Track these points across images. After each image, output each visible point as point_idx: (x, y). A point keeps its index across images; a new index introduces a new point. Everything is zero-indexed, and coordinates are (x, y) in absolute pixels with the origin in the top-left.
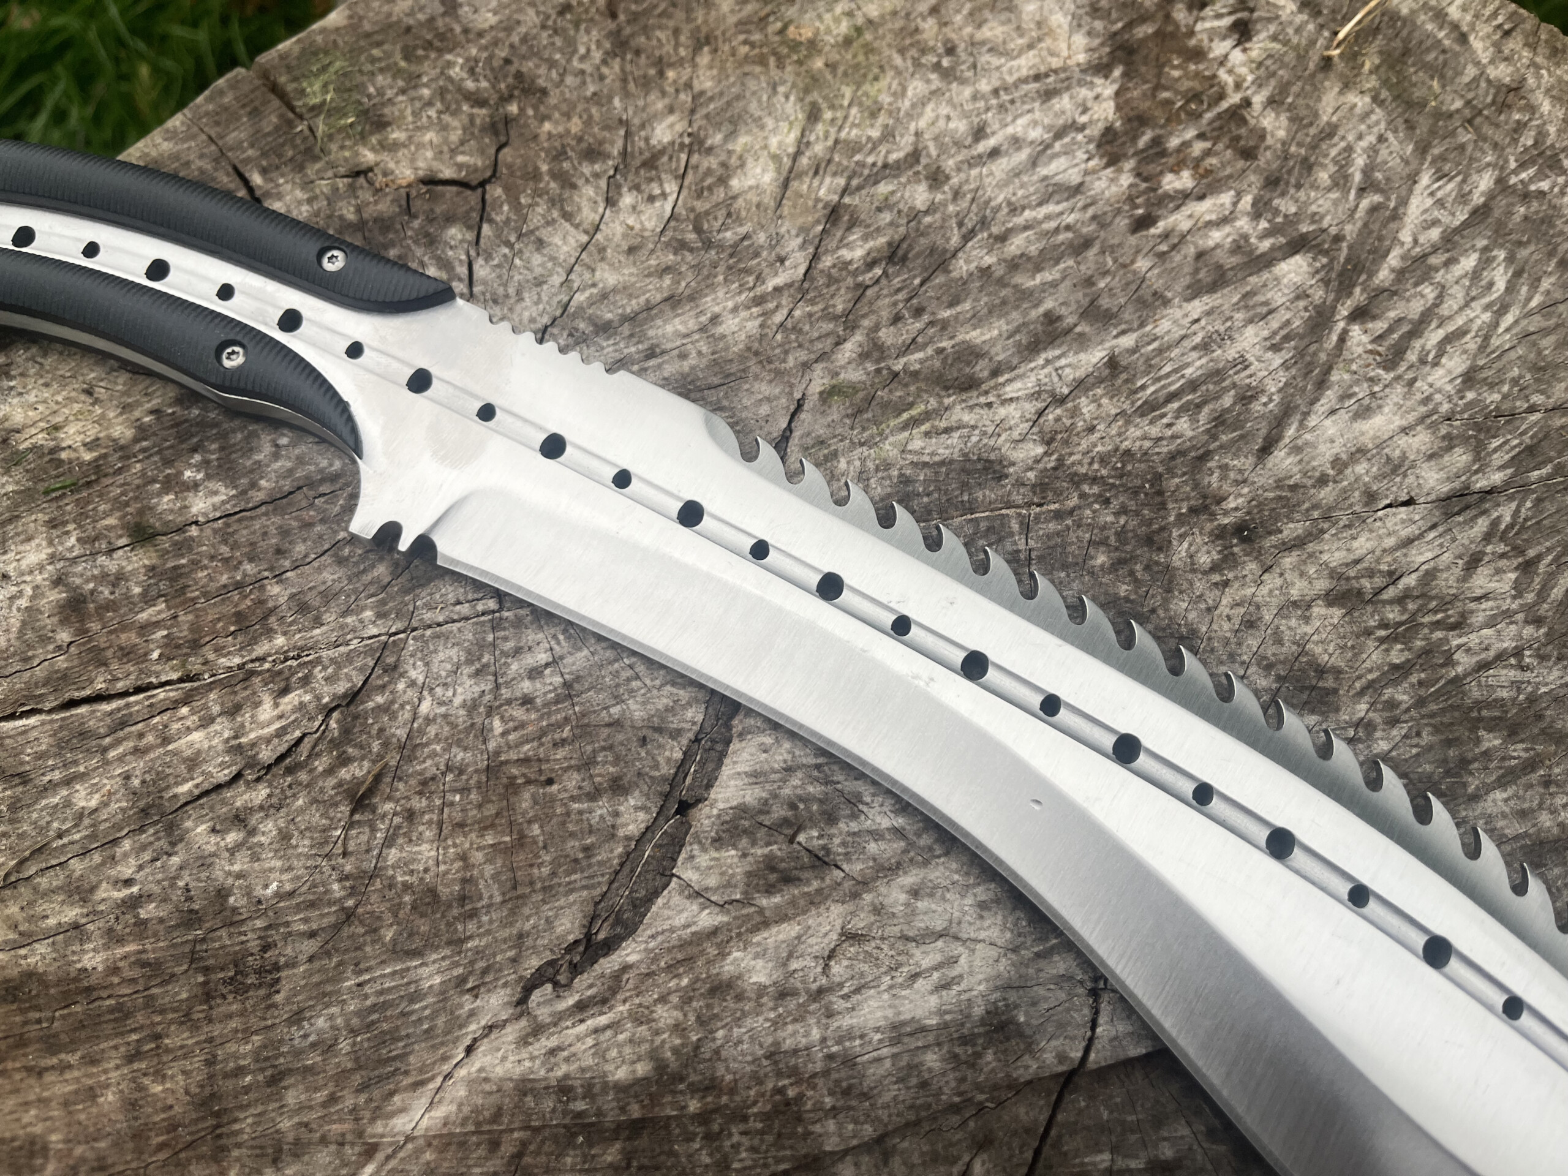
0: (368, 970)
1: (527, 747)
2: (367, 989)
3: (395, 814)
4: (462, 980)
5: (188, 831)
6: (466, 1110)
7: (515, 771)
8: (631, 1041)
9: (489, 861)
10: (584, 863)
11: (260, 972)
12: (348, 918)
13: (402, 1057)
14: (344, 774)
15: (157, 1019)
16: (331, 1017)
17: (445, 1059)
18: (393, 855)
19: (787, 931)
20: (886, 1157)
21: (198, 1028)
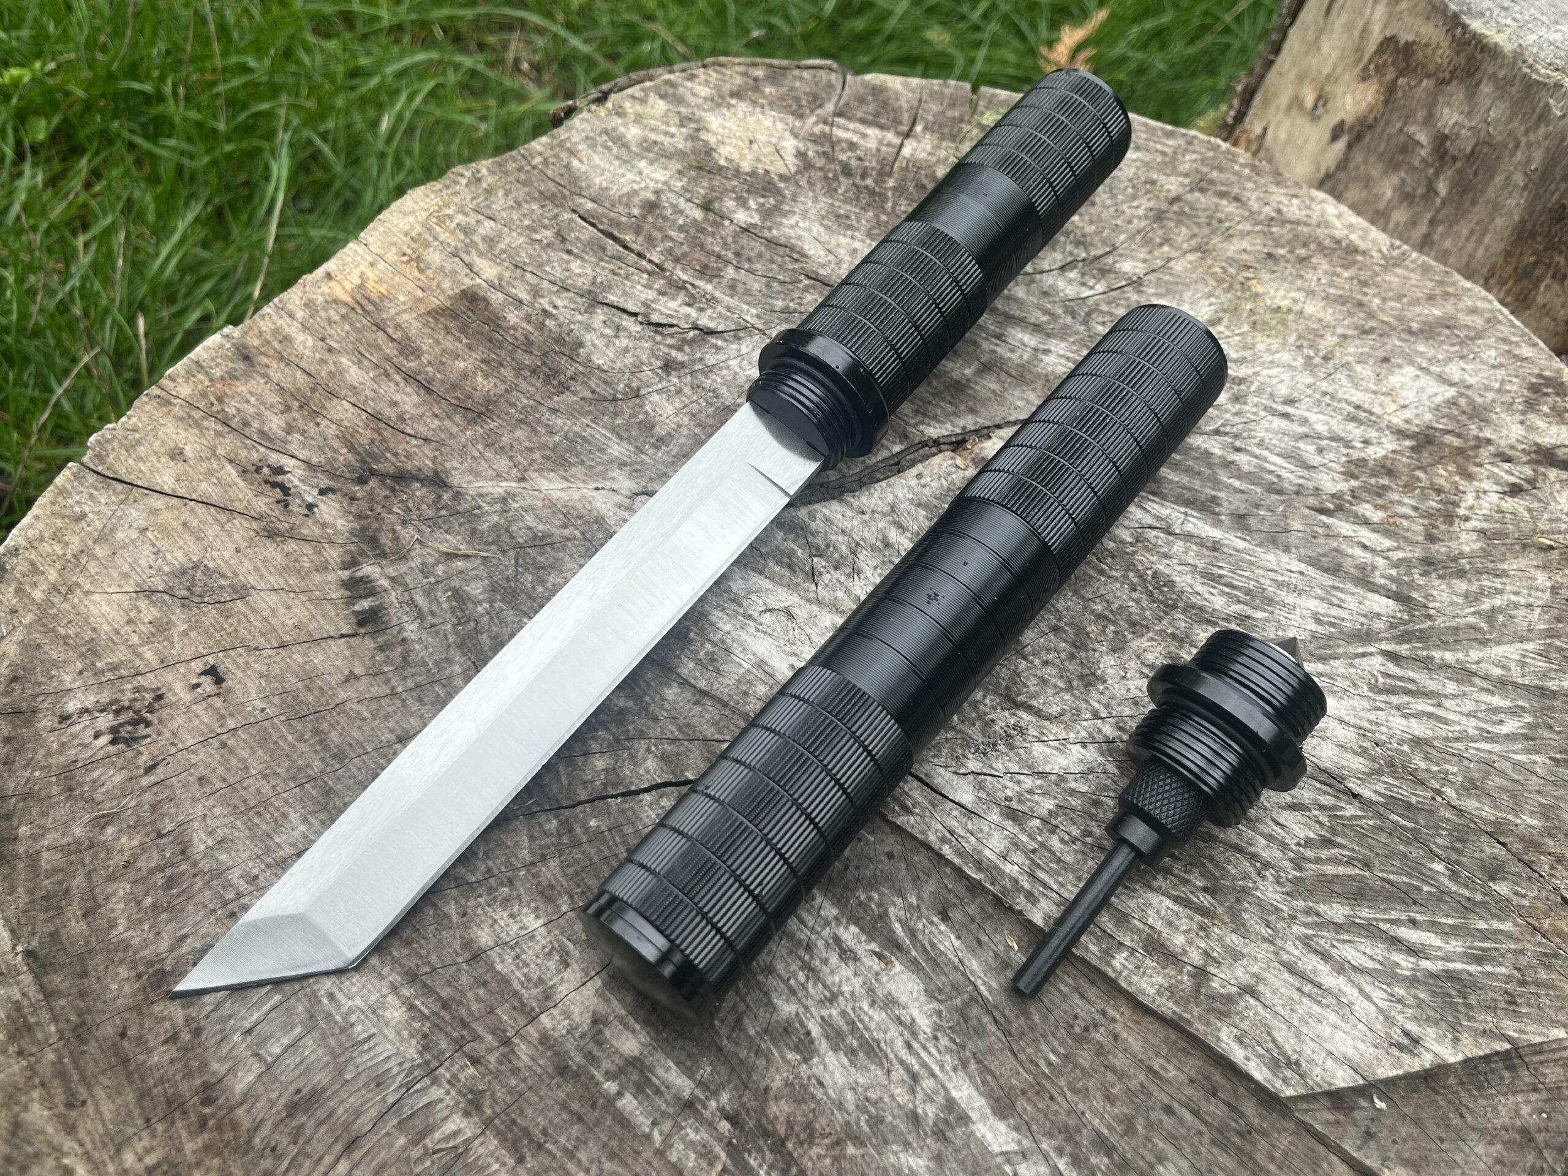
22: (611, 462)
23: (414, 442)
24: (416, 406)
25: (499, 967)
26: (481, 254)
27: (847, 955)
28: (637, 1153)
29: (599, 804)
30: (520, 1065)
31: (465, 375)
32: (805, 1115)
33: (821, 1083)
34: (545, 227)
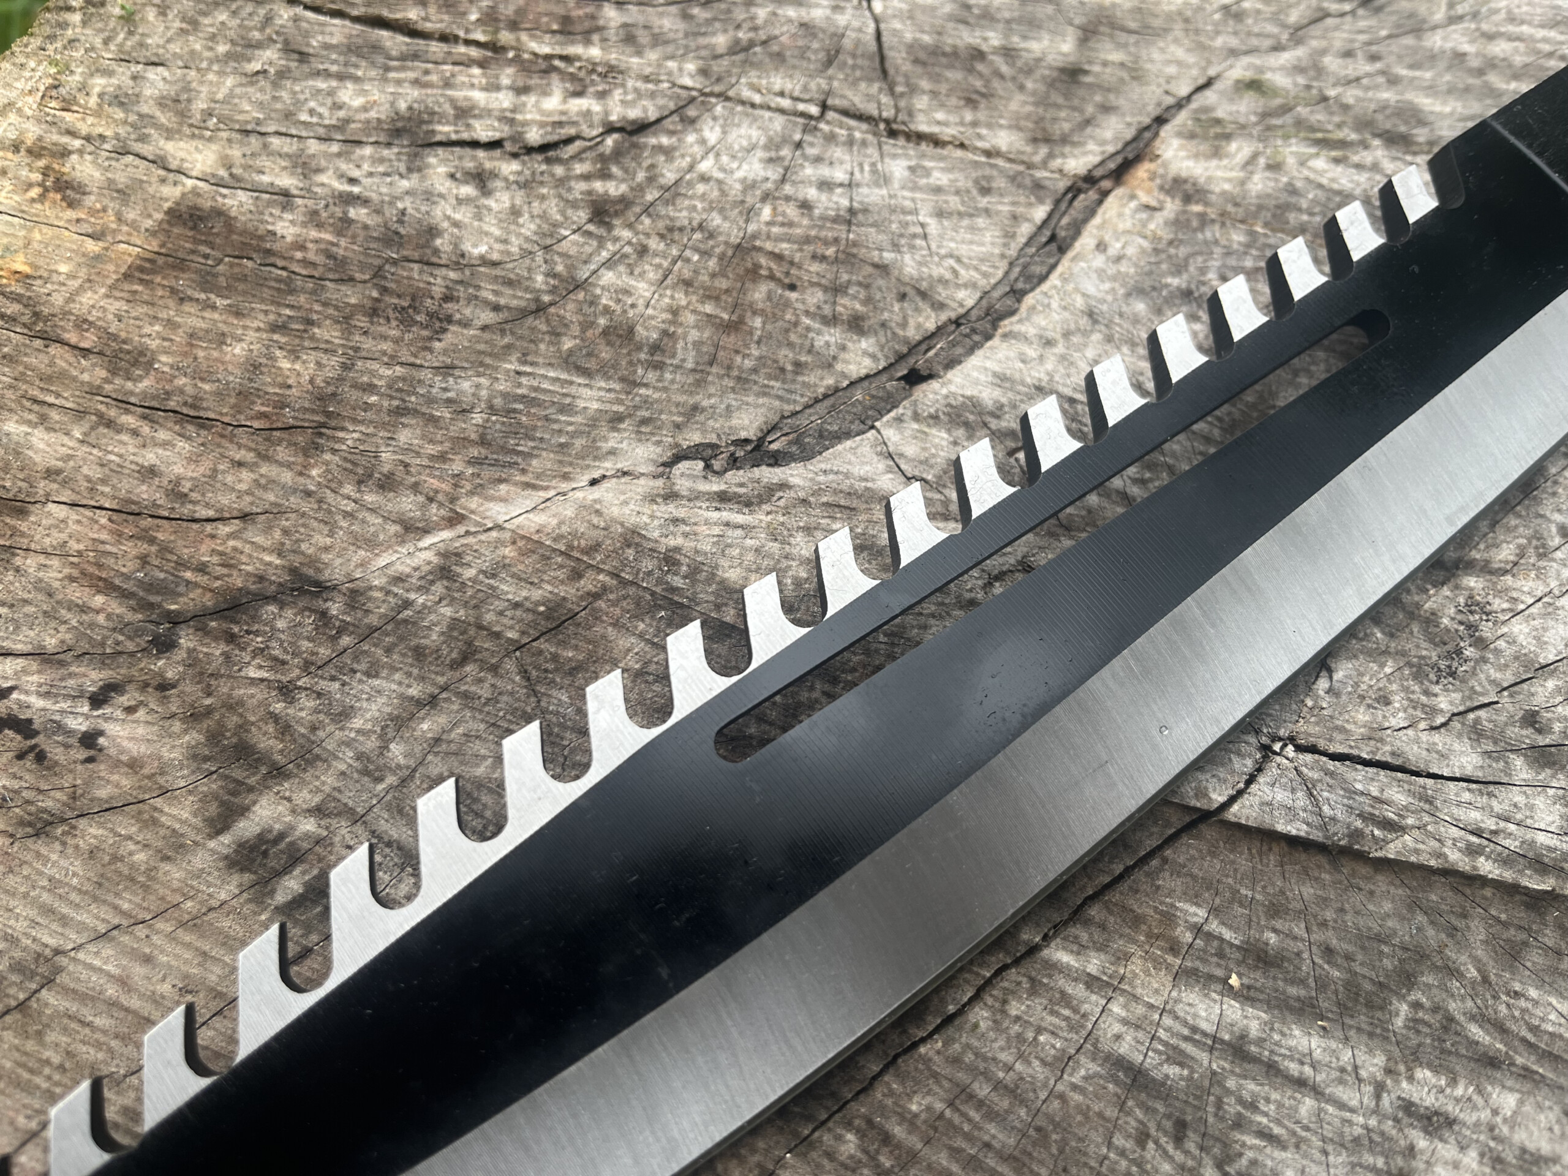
0: (532, 364)
1: (785, 245)
2: (524, 380)
3: (629, 243)
4: (618, 418)
5: (428, 166)
6: (565, 529)
7: (763, 261)
9: (696, 327)
10: (789, 376)
11: (431, 315)
12: (538, 310)
13: (528, 456)
14: (598, 186)
15: (317, 307)
16: (478, 386)
17: (566, 477)
18: (608, 277)
21: (350, 333)
22: (593, 422)
23: (224, 529)
24: (193, 460)
26: (170, 134)
27: (1435, 1123)
29: (906, 1064)
31: (254, 367)
34: (259, 45)
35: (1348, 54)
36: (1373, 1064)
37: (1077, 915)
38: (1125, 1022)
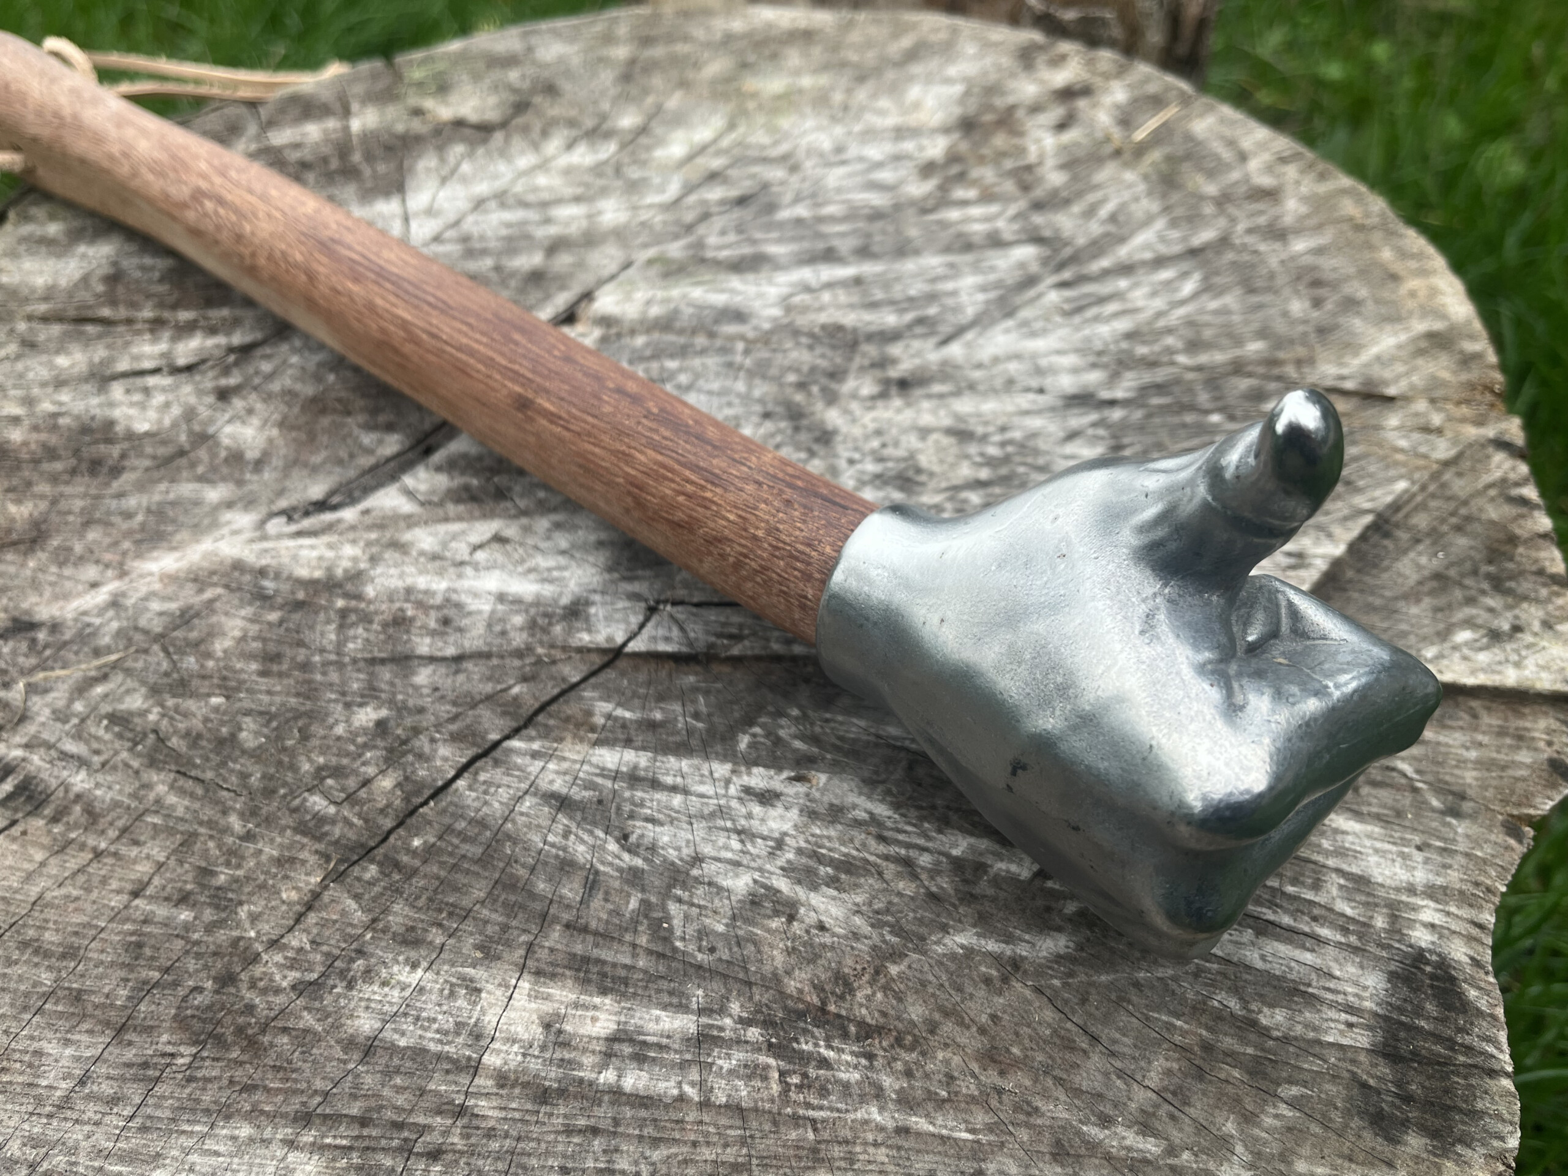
3: (242, 408)
4: (232, 503)
5: (111, 389)
6: (194, 567)
8: (320, 558)
9: (285, 447)
11: (111, 468)
12: (181, 455)
14: (223, 381)
15: (36, 476)
16: (141, 501)
17: (197, 541)
19: (455, 527)
20: (457, 672)
21: (57, 486)
22: (216, 508)
25: (403, 1043)
27: (767, 798)
28: (682, 1121)
29: (413, 820)
30: (491, 1123)
32: (827, 969)
33: (822, 927)
35: (723, 233)
36: (722, 769)
37: (529, 722)
38: (558, 773)
